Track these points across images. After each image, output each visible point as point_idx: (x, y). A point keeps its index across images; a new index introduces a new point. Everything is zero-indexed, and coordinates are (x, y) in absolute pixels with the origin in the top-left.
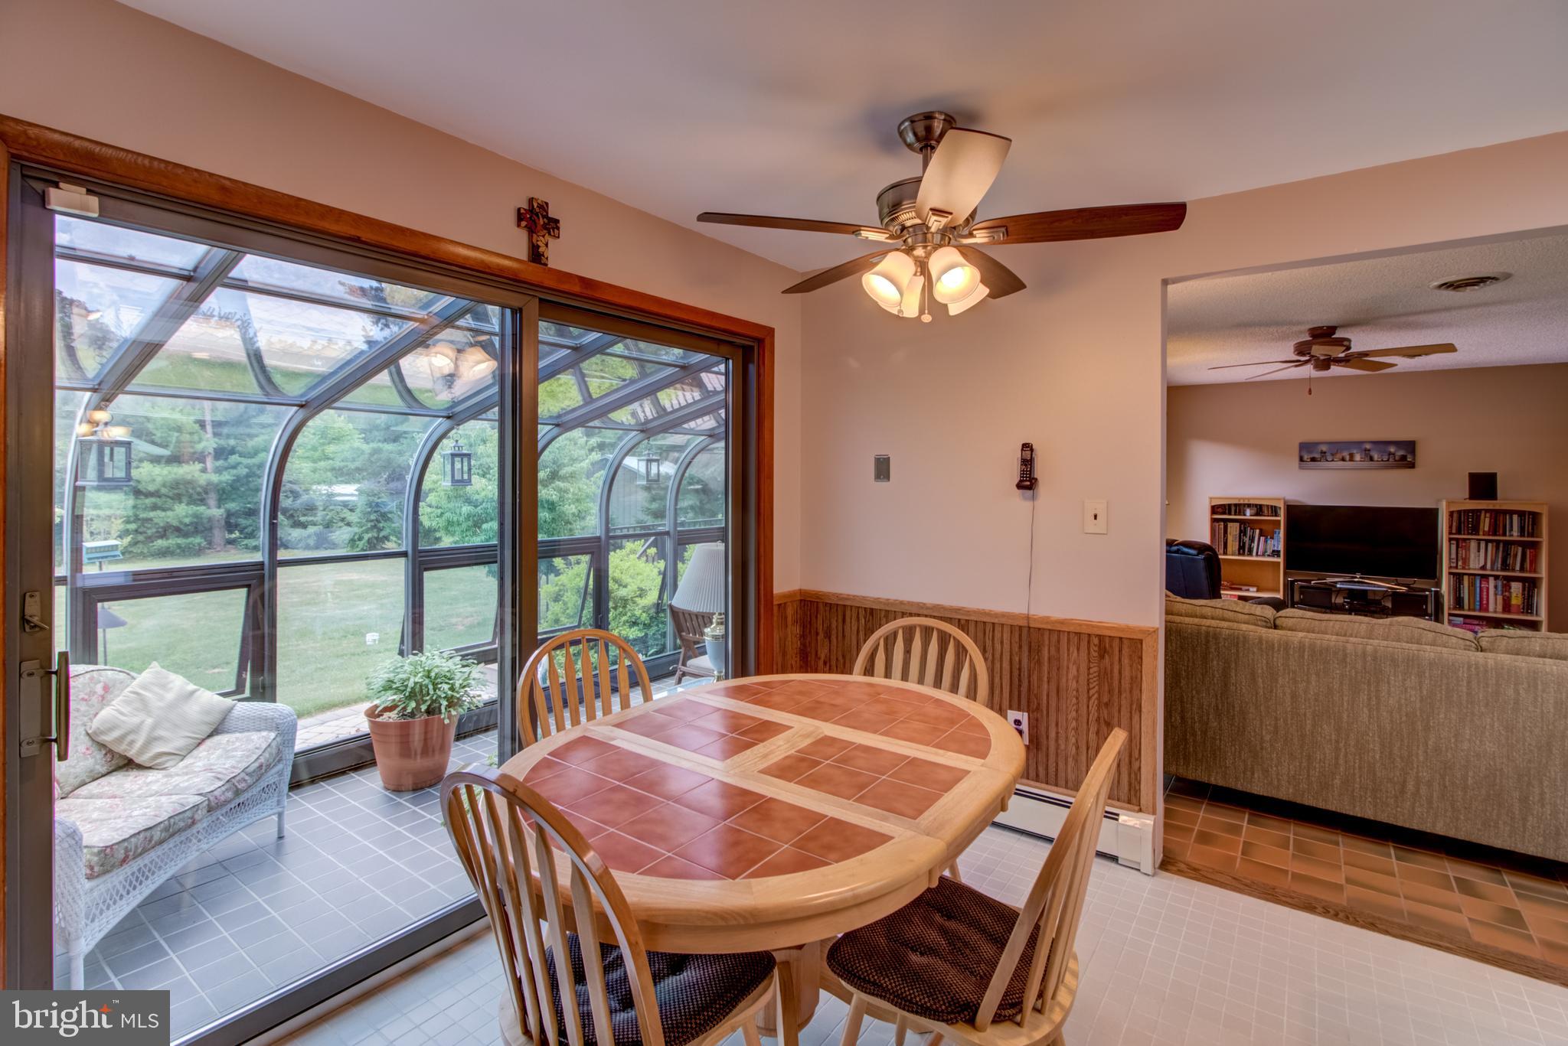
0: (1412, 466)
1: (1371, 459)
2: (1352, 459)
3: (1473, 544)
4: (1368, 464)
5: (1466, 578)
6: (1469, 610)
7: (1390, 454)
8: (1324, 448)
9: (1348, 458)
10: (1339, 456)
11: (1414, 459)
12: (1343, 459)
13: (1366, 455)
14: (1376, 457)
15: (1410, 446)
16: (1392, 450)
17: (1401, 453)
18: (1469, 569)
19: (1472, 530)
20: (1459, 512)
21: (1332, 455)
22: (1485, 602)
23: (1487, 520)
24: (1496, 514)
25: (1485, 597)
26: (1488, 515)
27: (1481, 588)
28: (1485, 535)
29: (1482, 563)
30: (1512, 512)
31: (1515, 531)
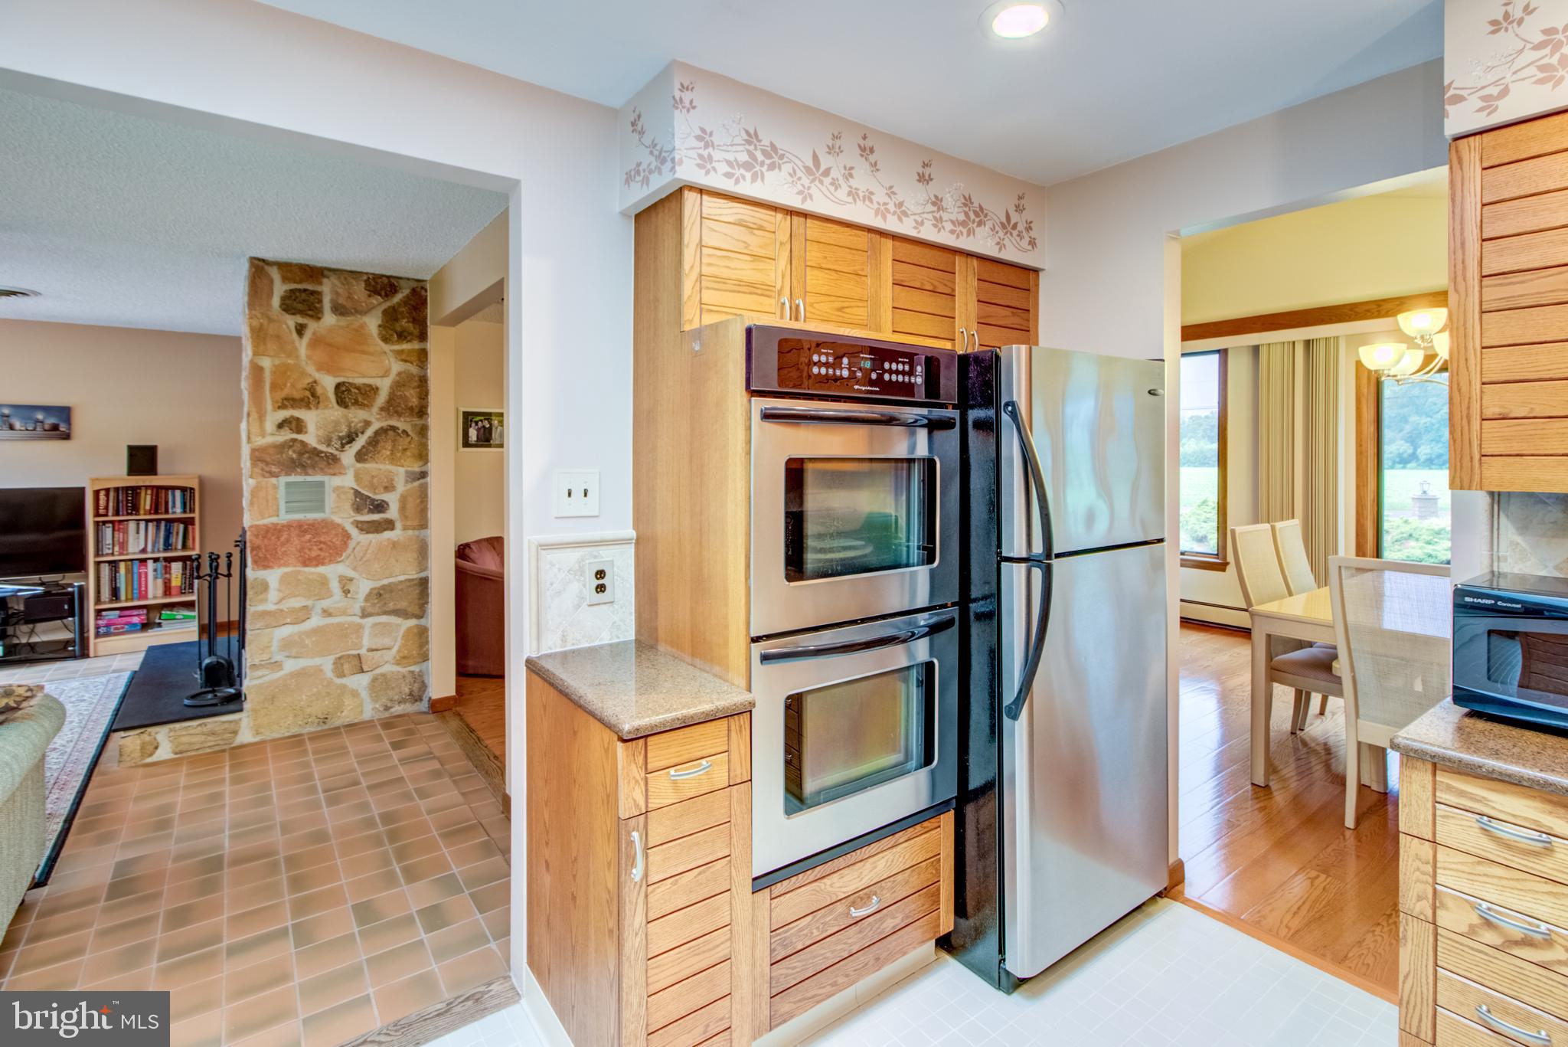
0: (65, 437)
1: (12, 427)
3: (132, 526)
5: (122, 566)
6: (127, 600)
7: (37, 421)
11: (69, 430)
14: (18, 424)
15: (65, 414)
16: (41, 416)
17: (52, 421)
18: (127, 554)
19: (132, 510)
20: (117, 490)
22: (143, 589)
23: (149, 498)
24: (158, 491)
25: (143, 583)
26: (149, 492)
27: (140, 574)
28: (145, 514)
29: (142, 546)
30: (174, 488)
31: (178, 509)
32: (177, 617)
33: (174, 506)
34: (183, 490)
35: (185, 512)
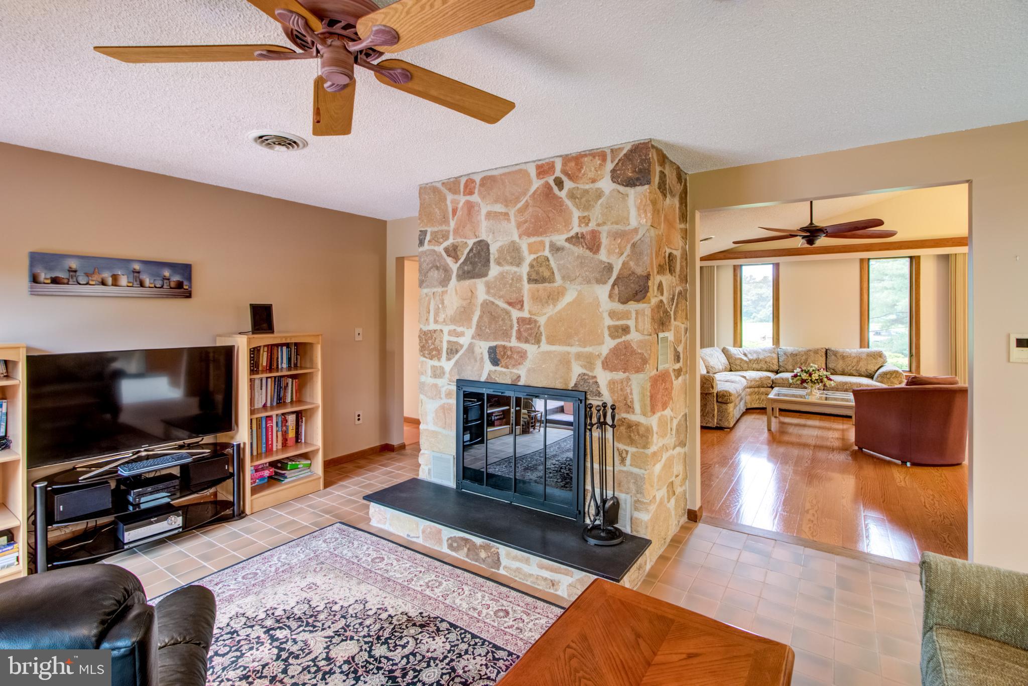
0: (188, 295)
1: (142, 285)
2: (115, 284)
3: (257, 383)
4: (138, 290)
7: (165, 278)
8: (74, 264)
9: (110, 281)
10: (97, 278)
11: (190, 287)
12: (103, 283)
13: (135, 278)
14: (147, 282)
15: (186, 270)
16: (167, 273)
17: (176, 278)
21: (87, 275)
22: (270, 443)
23: (265, 354)
24: (272, 348)
25: (270, 436)
26: (266, 349)
27: (267, 428)
28: (263, 372)
29: (264, 402)
30: (282, 345)
31: (285, 366)
32: (299, 466)
33: (282, 363)
34: (288, 345)
35: (289, 368)
